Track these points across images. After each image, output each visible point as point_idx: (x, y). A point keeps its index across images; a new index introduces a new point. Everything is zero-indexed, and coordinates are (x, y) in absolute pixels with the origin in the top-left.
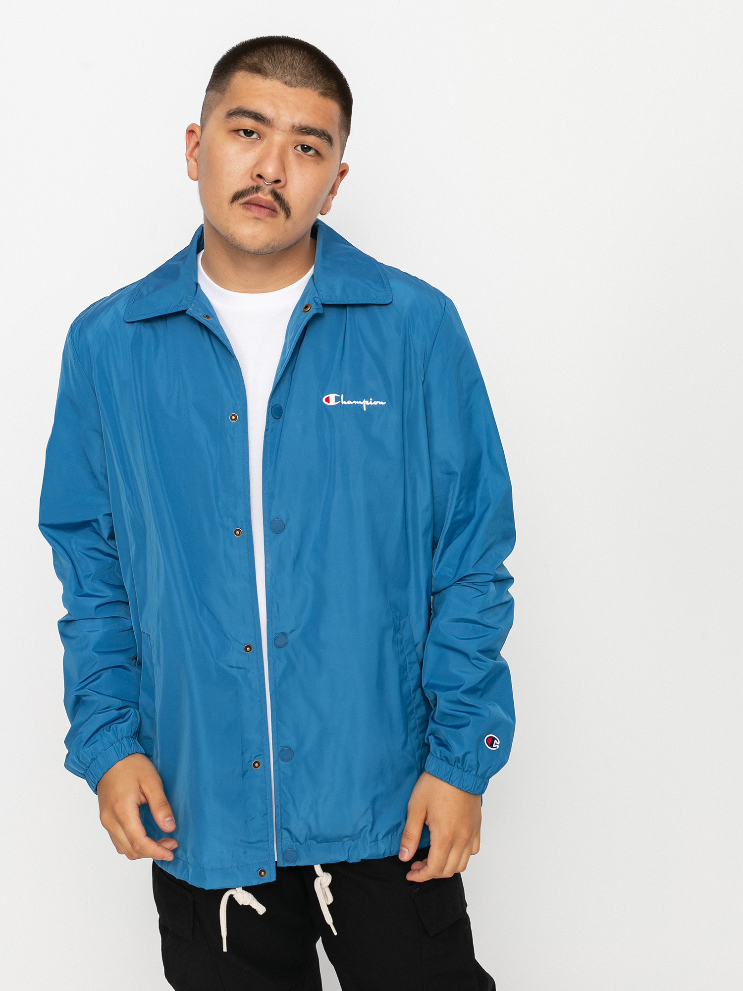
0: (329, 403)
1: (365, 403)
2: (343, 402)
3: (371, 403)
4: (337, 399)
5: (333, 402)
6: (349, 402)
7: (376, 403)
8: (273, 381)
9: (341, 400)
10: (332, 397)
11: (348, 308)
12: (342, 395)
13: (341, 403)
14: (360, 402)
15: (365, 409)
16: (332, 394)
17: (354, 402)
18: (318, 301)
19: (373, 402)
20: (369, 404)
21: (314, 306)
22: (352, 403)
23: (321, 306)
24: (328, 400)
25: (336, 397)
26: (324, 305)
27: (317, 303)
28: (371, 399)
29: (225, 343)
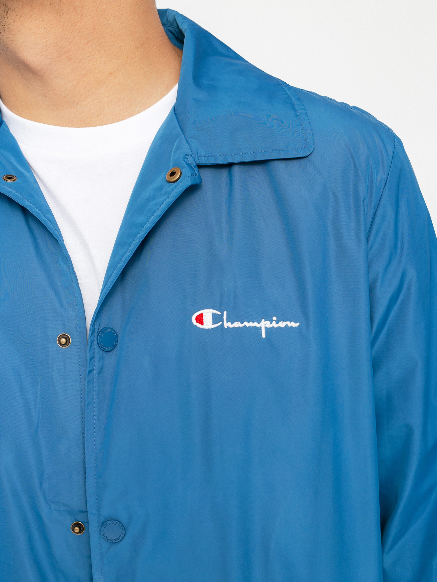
0: (202, 324)
1: (264, 324)
2: (227, 325)
3: (274, 325)
4: (216, 319)
5: (208, 324)
6: (237, 324)
7: (282, 324)
8: (99, 294)
9: (223, 321)
10: (208, 314)
11: (236, 169)
12: (225, 313)
13: (223, 324)
14: (256, 324)
15: (264, 335)
16: (208, 310)
17: (246, 324)
18: (190, 160)
19: (277, 322)
20: (271, 326)
21: (187, 172)
22: (241, 325)
23: (196, 169)
24: (200, 319)
25: (213, 314)
26: (200, 166)
27: (188, 164)
28: (274, 318)
29: (49, 226)
